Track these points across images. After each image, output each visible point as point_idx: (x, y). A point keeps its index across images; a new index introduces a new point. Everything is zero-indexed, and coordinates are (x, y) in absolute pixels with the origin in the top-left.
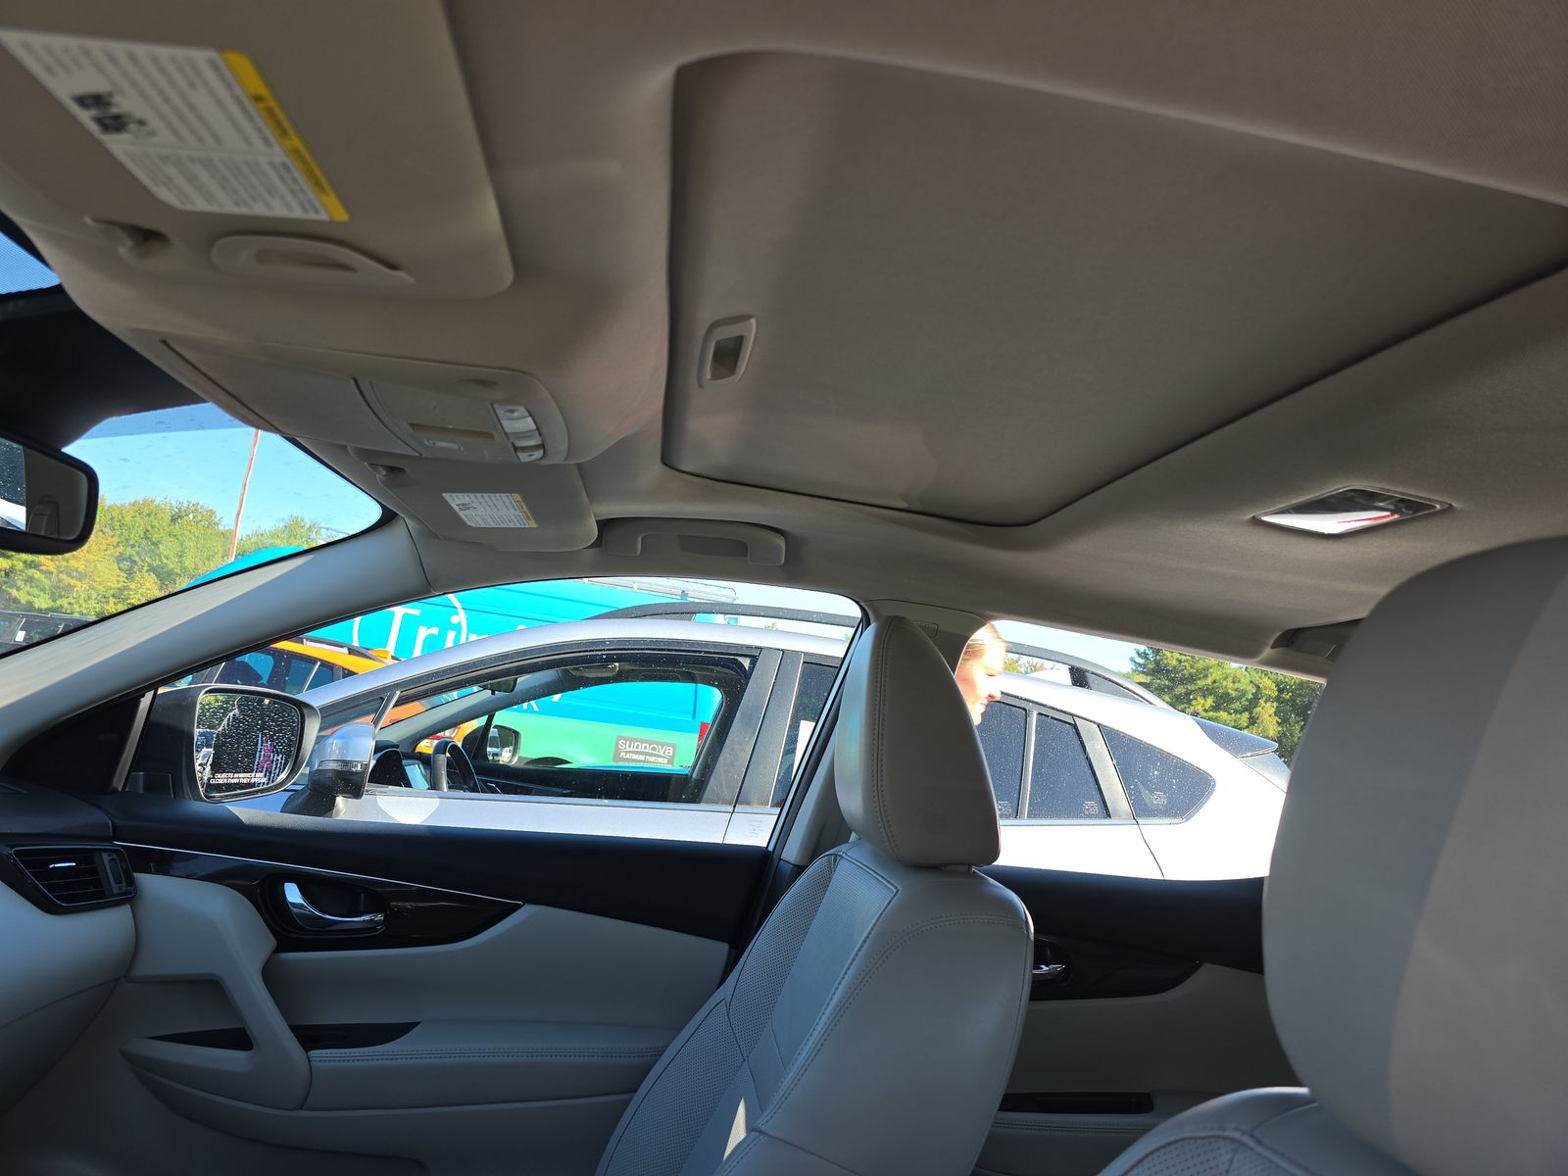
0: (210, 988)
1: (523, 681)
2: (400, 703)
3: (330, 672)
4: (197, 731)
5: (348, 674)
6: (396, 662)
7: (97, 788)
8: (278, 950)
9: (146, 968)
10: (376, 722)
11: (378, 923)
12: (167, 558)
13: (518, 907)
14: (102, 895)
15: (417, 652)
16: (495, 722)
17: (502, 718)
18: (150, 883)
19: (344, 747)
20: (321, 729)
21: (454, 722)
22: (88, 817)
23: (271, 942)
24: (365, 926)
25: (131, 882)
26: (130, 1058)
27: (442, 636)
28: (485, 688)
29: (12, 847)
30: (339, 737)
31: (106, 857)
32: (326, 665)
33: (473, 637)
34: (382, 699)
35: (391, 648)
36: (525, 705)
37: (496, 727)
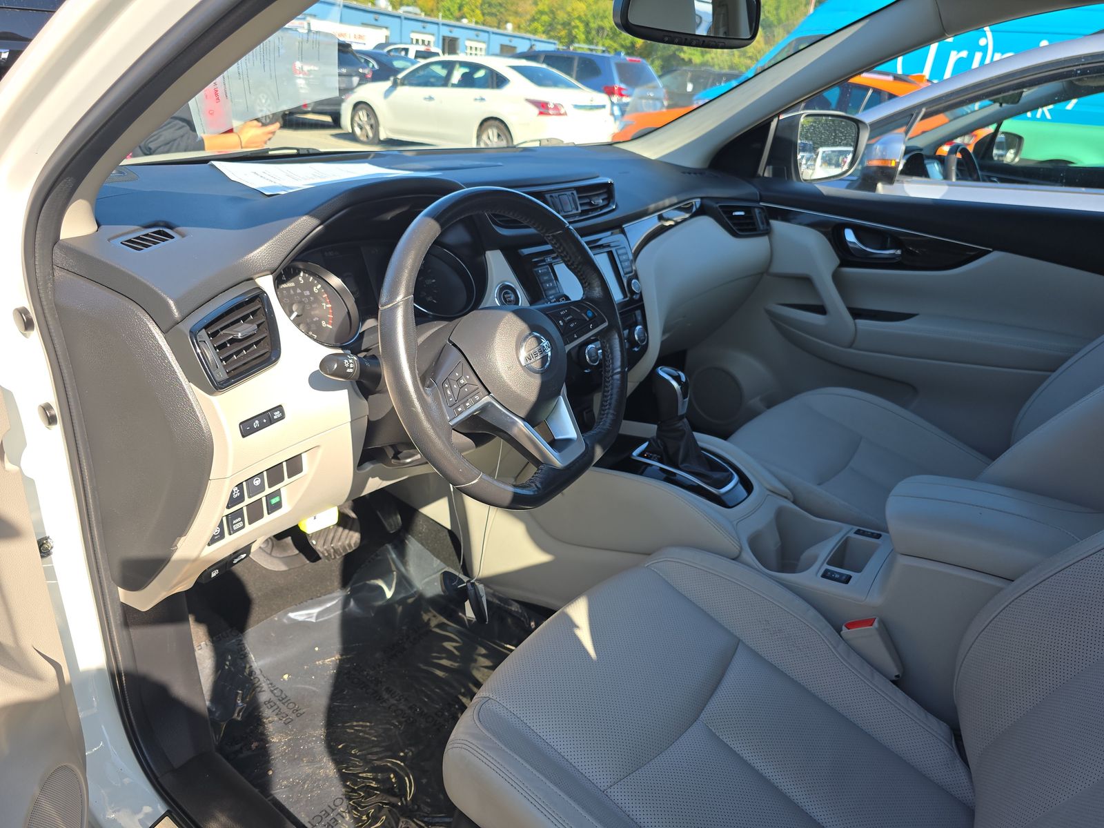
0: (805, 281)
1: (1027, 93)
2: (925, 117)
3: (880, 96)
4: (799, 141)
5: (892, 96)
6: (930, 84)
7: (751, 174)
8: (841, 265)
9: (777, 268)
10: (907, 132)
11: (898, 256)
12: (769, 12)
13: (989, 252)
14: (755, 230)
15: (947, 75)
16: (1003, 129)
17: (1009, 126)
18: (776, 224)
19: (885, 149)
20: (870, 138)
21: (969, 130)
22: (747, 190)
23: (837, 261)
24: (890, 256)
25: (768, 224)
26: (769, 313)
27: (970, 58)
28: (995, 101)
29: (717, 203)
30: (883, 143)
31: (757, 211)
32: (877, 92)
33: (998, 57)
34: (912, 115)
35: (927, 72)
36: (1029, 114)
37: (1003, 133)
